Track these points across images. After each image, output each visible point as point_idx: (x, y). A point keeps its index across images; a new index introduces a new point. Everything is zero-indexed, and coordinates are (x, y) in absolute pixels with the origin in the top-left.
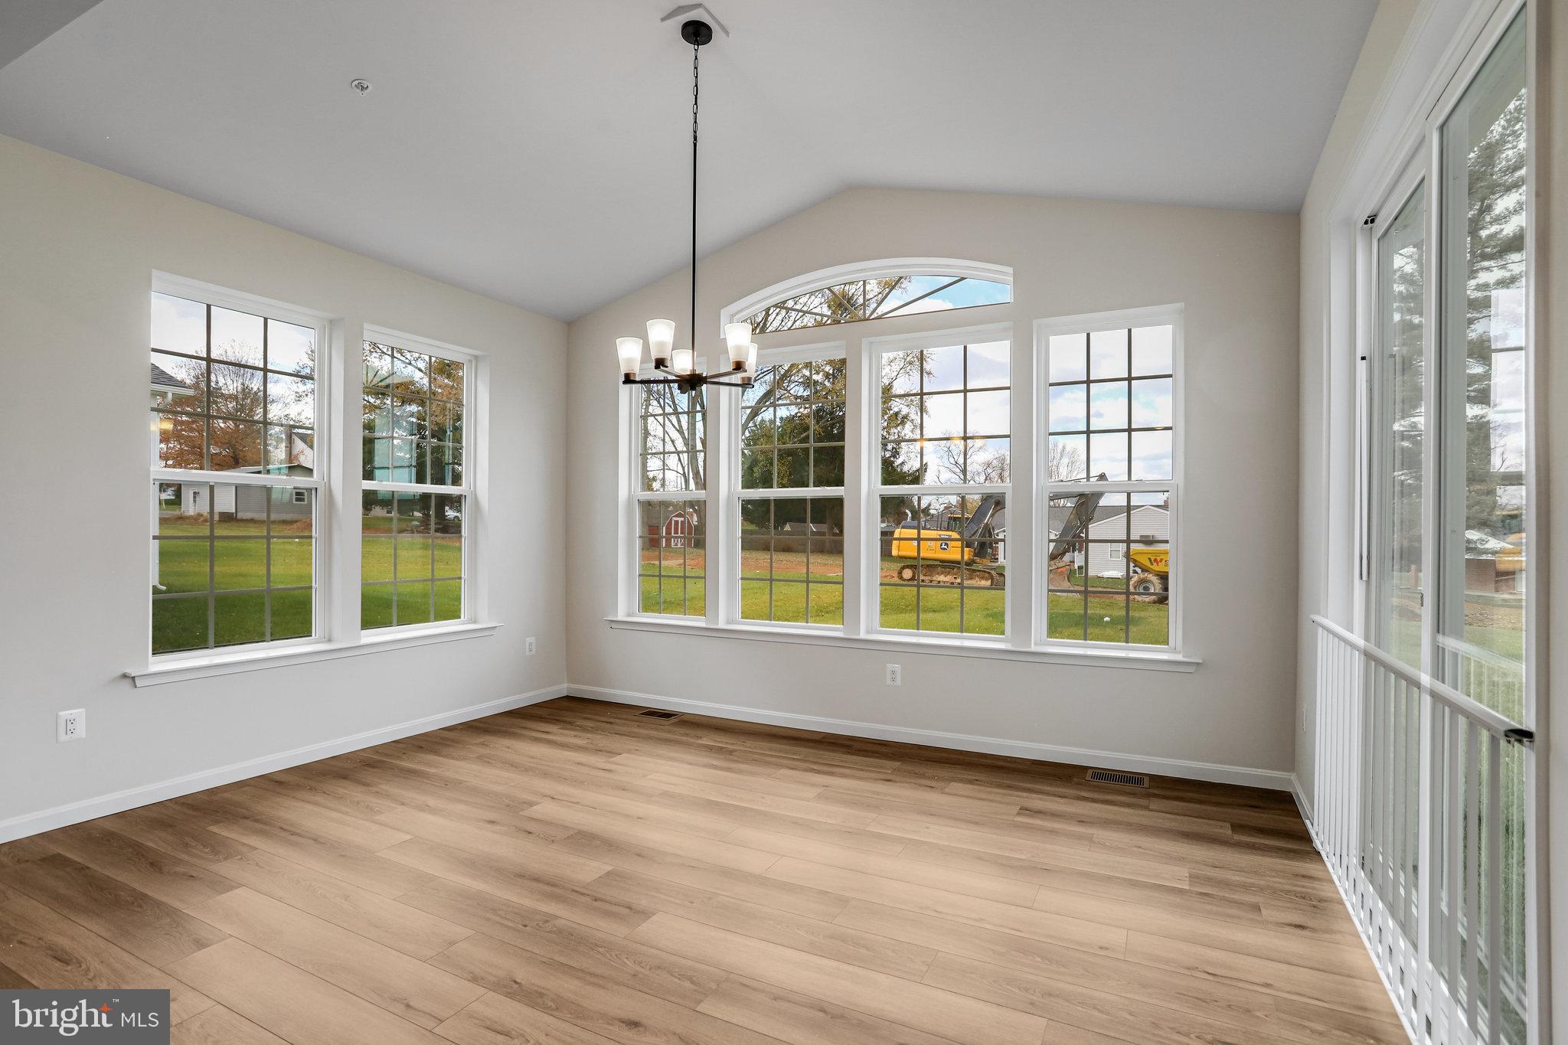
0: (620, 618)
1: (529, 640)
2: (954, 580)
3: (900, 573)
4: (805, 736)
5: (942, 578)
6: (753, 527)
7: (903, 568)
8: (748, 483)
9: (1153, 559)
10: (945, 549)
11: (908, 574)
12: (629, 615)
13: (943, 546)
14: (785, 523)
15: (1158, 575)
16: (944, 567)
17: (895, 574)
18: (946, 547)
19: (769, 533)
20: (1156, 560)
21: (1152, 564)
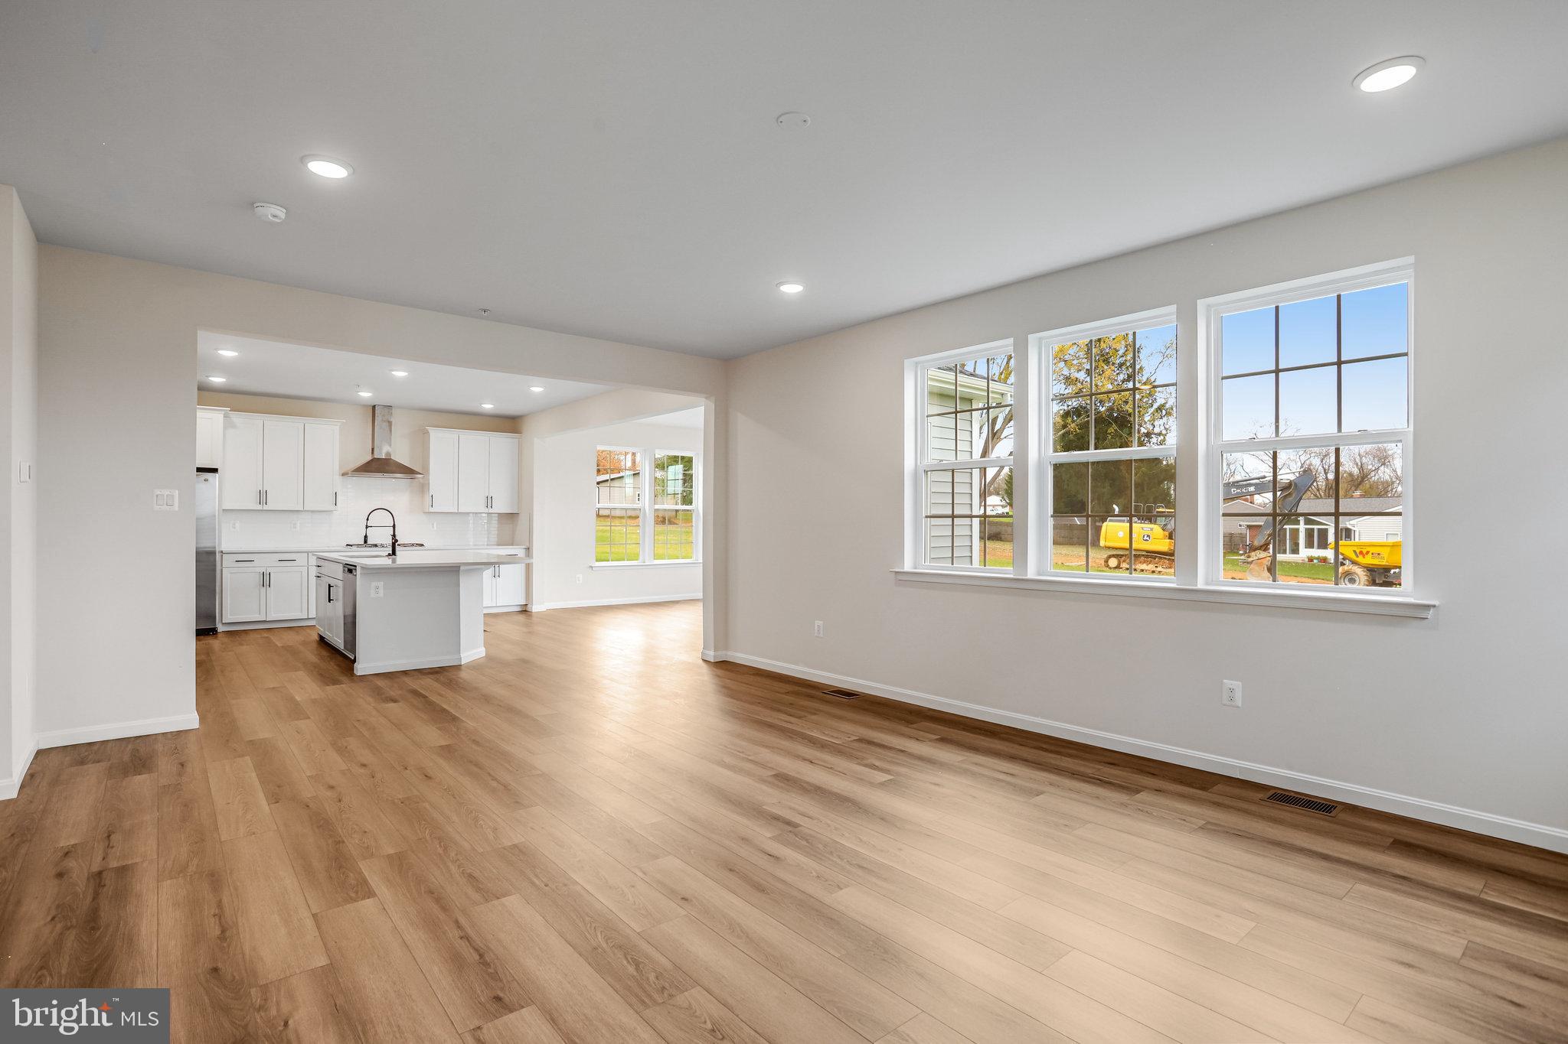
2: (1155, 569)
3: (1106, 562)
5: (1144, 566)
7: (1110, 557)
9: (1358, 551)
10: (1147, 540)
11: (1113, 562)
13: (1145, 538)
15: (1365, 567)
16: (1147, 557)
17: (1103, 562)
18: (1148, 538)
20: (1361, 553)
21: (1357, 556)
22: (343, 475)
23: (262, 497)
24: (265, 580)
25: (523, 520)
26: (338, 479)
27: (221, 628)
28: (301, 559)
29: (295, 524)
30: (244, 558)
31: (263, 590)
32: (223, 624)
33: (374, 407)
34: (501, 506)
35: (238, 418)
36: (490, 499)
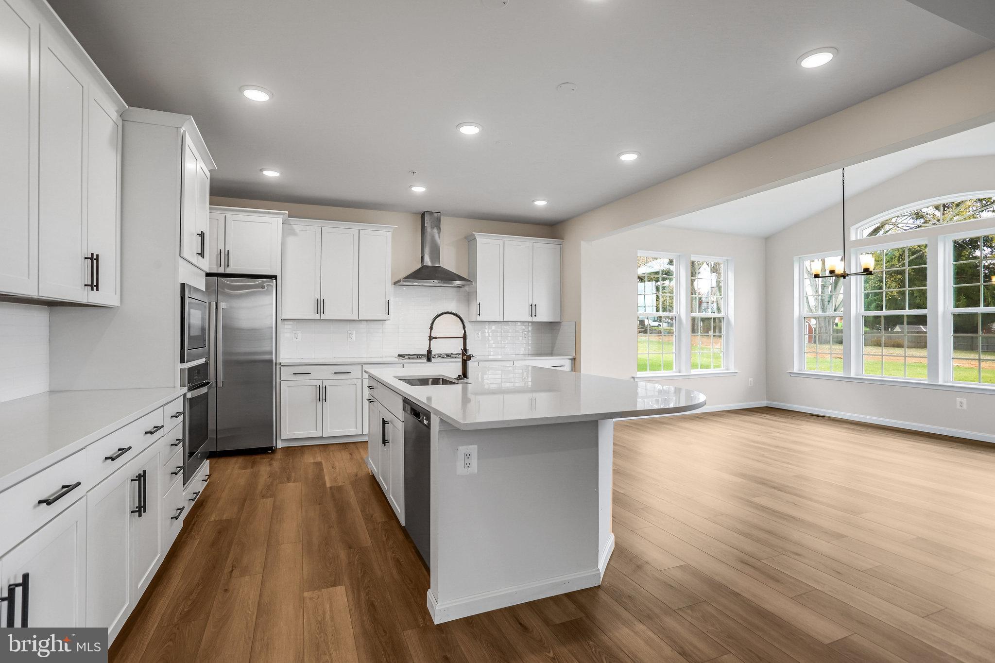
0: (795, 371)
1: (750, 379)
4: (889, 428)
6: (868, 329)
8: (867, 308)
12: (800, 371)
14: (895, 326)
19: (880, 333)
22: (395, 283)
23: (320, 306)
24: (321, 394)
25: (567, 329)
26: (390, 287)
27: (280, 445)
28: (356, 372)
29: (351, 334)
30: (302, 370)
31: (319, 404)
32: (282, 440)
33: (423, 215)
34: (544, 315)
35: (298, 225)
36: (534, 308)
